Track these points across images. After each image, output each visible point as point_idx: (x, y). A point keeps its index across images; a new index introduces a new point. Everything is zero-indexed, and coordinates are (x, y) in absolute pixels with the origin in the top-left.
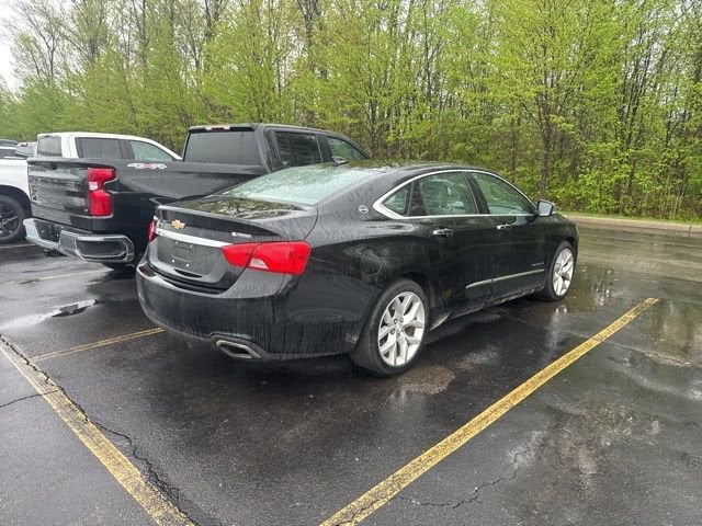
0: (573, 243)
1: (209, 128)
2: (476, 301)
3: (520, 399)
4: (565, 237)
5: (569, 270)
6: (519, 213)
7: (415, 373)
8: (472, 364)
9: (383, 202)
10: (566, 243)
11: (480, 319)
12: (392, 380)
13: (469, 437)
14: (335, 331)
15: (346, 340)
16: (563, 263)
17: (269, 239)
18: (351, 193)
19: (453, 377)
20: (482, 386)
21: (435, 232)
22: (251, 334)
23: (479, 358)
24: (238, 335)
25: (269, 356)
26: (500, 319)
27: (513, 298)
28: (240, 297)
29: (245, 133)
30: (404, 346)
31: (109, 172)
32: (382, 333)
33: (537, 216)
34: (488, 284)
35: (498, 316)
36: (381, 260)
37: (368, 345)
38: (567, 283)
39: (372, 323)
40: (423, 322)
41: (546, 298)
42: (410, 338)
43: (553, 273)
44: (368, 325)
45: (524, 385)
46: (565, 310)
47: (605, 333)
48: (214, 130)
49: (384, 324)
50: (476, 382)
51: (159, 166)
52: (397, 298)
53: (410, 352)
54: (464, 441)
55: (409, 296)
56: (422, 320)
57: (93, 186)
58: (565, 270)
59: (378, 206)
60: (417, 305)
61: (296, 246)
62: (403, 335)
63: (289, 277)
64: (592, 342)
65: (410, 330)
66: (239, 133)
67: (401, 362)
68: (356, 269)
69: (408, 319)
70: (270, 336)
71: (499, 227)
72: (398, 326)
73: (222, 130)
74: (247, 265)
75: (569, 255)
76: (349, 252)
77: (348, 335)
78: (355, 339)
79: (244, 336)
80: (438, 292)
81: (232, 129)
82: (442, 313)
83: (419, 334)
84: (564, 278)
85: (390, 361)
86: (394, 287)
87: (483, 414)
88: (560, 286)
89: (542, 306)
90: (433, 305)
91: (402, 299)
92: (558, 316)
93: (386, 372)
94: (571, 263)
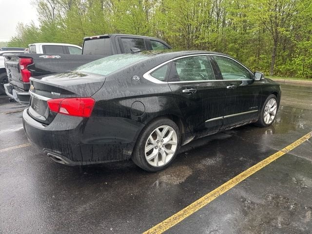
0: (277, 95)
1: (91, 38)
2: (212, 129)
4: (275, 92)
5: (274, 110)
6: (243, 79)
7: (171, 170)
8: (204, 165)
9: (151, 74)
10: (273, 95)
11: (218, 138)
12: (155, 174)
13: (185, 216)
14: (115, 148)
15: (124, 153)
16: (270, 106)
17: (70, 96)
18: (129, 68)
19: (191, 174)
20: (205, 180)
21: (184, 91)
22: (61, 151)
23: (210, 162)
24: (55, 151)
25: (74, 163)
26: (231, 138)
27: (237, 126)
28: (54, 130)
29: (106, 39)
30: (164, 155)
31: (29, 60)
32: (147, 149)
33: (254, 81)
34: (221, 119)
35: (230, 136)
36: (152, 106)
37: (138, 155)
38: (273, 117)
39: (140, 144)
40: (176, 142)
41: (259, 125)
42: (168, 151)
43: (263, 112)
44: (138, 144)
45: (230, 181)
46: (271, 131)
47: (289, 148)
48: (94, 38)
49: (150, 144)
50: (203, 178)
51: (57, 56)
52: (157, 130)
53: (167, 159)
54: (181, 219)
55: (166, 128)
56: (175, 141)
57: (22, 67)
58: (271, 110)
59: (147, 76)
60: (172, 132)
62: (163, 149)
63: (81, 119)
64: (281, 153)
65: (168, 146)
66: (104, 39)
67: (161, 164)
68: (128, 114)
69: (166, 140)
70: (71, 152)
71: (228, 87)
72: (159, 144)
73: (96, 38)
74: (59, 112)
75: (274, 102)
76: (123, 103)
77: (125, 151)
78: (130, 153)
79: (58, 152)
80: (186, 125)
81: (101, 38)
82: (190, 137)
83: (174, 148)
84: (271, 114)
85: (154, 164)
86: (155, 123)
87: (200, 200)
88: (268, 119)
89: (257, 130)
90: (183, 132)
91: (161, 130)
92: (267, 136)
93: (151, 169)
94: (275, 106)
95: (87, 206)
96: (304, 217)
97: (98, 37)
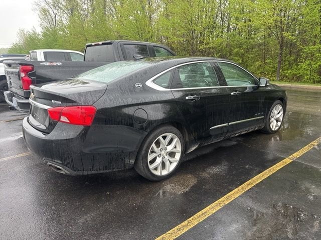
0: (283, 101)
1: (93, 44)
2: (217, 136)
3: (232, 200)
4: (281, 98)
5: (280, 116)
6: (248, 85)
7: (175, 179)
8: (209, 174)
9: (153, 81)
10: (279, 101)
11: (224, 145)
12: (159, 184)
13: (190, 227)
14: (118, 157)
15: (126, 162)
16: (276, 112)
17: (70, 104)
18: (132, 76)
19: (195, 182)
20: (210, 190)
21: (187, 98)
22: (62, 161)
23: (215, 170)
24: (56, 161)
25: (74, 173)
26: (237, 145)
27: (242, 133)
28: (54, 139)
29: (109, 45)
30: (167, 163)
31: (30, 67)
32: (150, 158)
33: (259, 87)
34: (225, 126)
35: (235, 143)
36: (156, 114)
37: (141, 164)
38: (279, 124)
39: (143, 152)
40: (180, 150)
41: (266, 132)
42: (171, 159)
43: (270, 119)
44: (141, 152)
45: (236, 190)
46: (278, 138)
47: (297, 155)
48: (96, 45)
49: (153, 152)
50: (208, 187)
51: (58, 64)
52: (160, 137)
53: (171, 167)
54: (186, 230)
55: (170, 136)
56: (179, 149)
57: (23, 75)
58: (278, 116)
59: (149, 83)
60: (176, 140)
61: (86, 109)
62: (167, 157)
63: (82, 127)
64: (288, 161)
65: (172, 154)
66: (106, 46)
67: (165, 173)
68: (130, 122)
69: (170, 148)
70: (72, 161)
71: (232, 94)
72: (163, 152)
73: (98, 45)
74: (59, 120)
75: (280, 108)
76: (126, 111)
77: (127, 160)
78: (132, 161)
79: (59, 161)
80: (190, 133)
81: (103, 44)
82: (194, 145)
83: (178, 156)
84: (277, 121)
85: (157, 173)
86: (159, 131)
87: (205, 210)
88: (274, 125)
89: (264, 137)
90: (187, 140)
91: (164, 138)
92: (273, 142)
93: (154, 179)
94: (281, 113)
95: (88, 217)
96: (312, 226)
97: (100, 43)
